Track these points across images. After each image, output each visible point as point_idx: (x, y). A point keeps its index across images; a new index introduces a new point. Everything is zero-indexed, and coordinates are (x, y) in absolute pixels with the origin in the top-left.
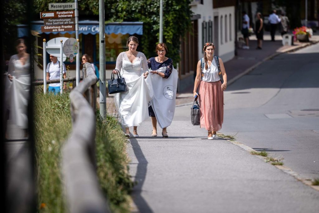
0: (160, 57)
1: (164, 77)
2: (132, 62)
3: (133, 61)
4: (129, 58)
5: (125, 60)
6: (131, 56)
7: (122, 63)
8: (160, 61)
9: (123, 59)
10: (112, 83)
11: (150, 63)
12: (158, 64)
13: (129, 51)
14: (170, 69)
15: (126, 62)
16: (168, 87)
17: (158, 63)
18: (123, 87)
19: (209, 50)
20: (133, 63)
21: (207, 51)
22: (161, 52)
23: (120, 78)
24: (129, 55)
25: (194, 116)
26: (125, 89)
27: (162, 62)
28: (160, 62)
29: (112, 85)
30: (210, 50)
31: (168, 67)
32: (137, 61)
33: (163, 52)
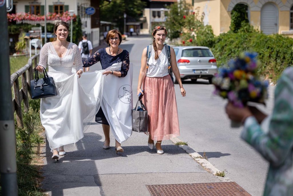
0: (112, 47)
1: (120, 76)
2: (60, 56)
3: (62, 55)
4: (57, 50)
5: (52, 53)
6: (59, 48)
7: (47, 57)
8: (112, 53)
9: (49, 51)
10: (37, 84)
11: (99, 55)
12: (110, 58)
13: (56, 41)
14: (127, 65)
15: (52, 56)
16: (124, 88)
17: (110, 56)
18: (51, 89)
19: (159, 35)
20: (62, 58)
21: (157, 37)
22: (114, 40)
23: (46, 77)
24: (57, 46)
25: (140, 120)
26: (54, 92)
27: (115, 55)
28: (112, 55)
29: (36, 87)
30: (161, 36)
31: (124, 62)
32: (68, 55)
33: (117, 40)
